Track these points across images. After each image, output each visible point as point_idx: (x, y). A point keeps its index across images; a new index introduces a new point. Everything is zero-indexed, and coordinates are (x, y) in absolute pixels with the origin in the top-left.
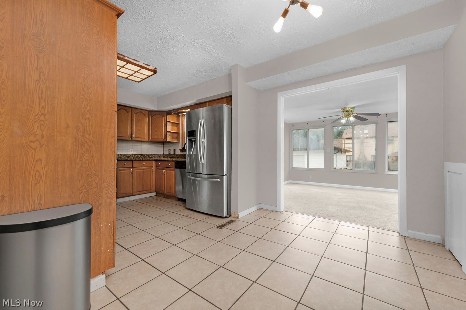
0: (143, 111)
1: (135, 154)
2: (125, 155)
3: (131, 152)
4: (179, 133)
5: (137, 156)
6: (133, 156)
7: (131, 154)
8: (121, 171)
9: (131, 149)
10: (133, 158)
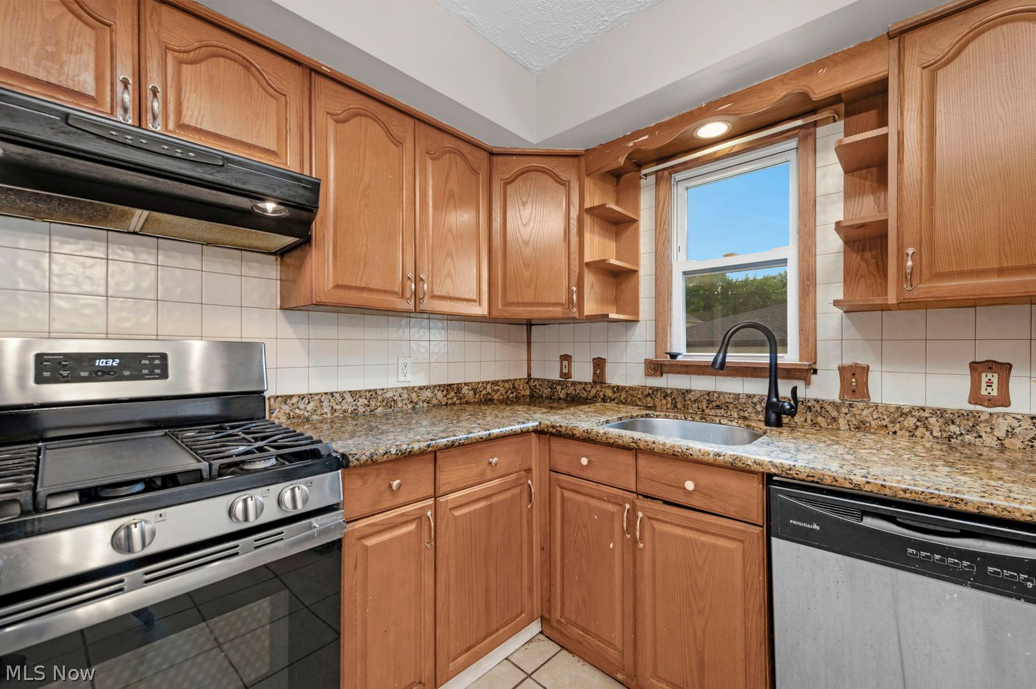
0: (466, 149)
1: (420, 388)
2: (373, 393)
3: (401, 378)
4: (634, 272)
5: (428, 394)
6: (414, 395)
7: (403, 388)
8: (369, 542)
9: (402, 361)
10: (414, 408)
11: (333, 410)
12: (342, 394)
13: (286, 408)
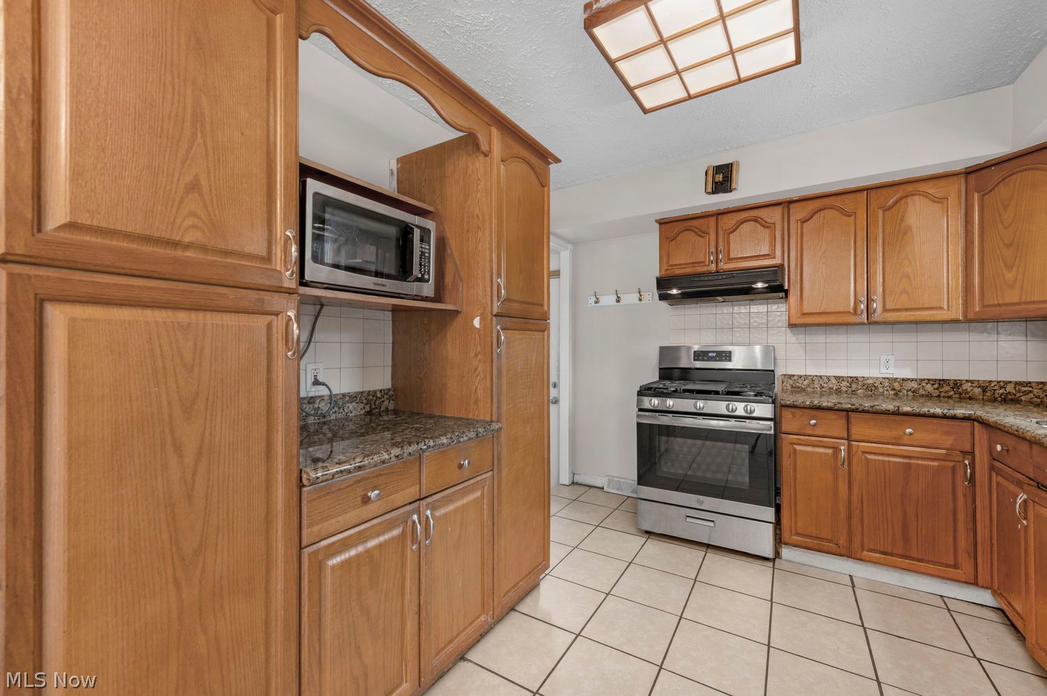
1: (903, 380)
2: (854, 380)
3: (883, 370)
5: (914, 385)
6: (896, 385)
7: (884, 378)
9: (883, 358)
10: (896, 394)
11: (822, 387)
12: (828, 378)
13: (791, 382)
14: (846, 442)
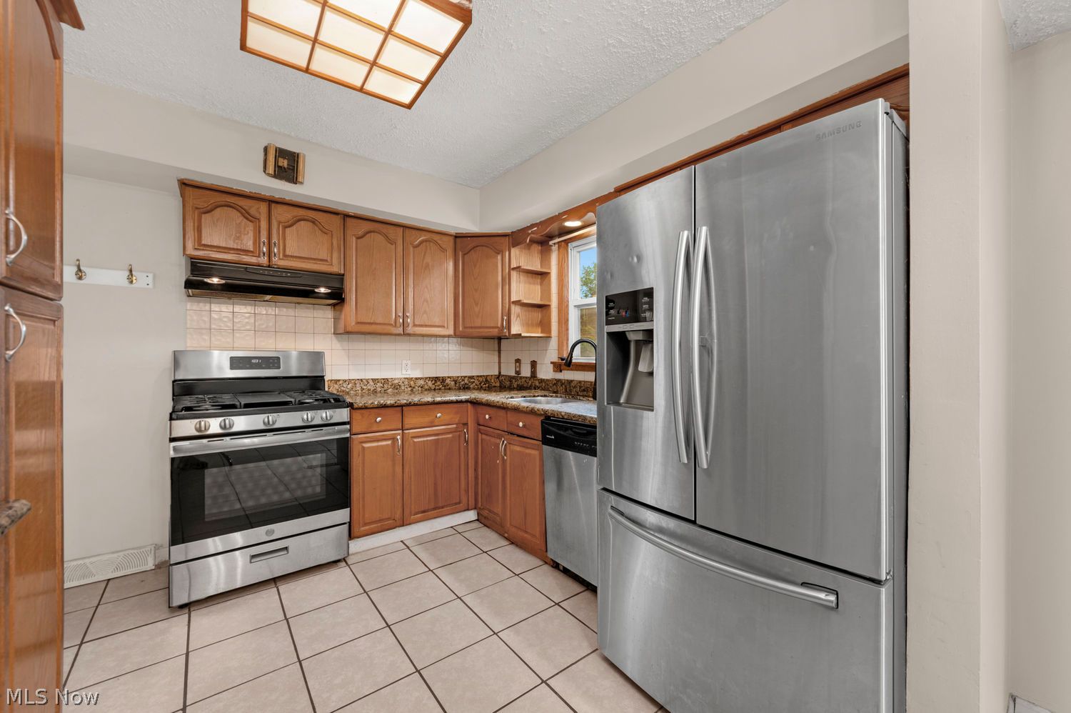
0: (436, 237)
1: (416, 379)
2: (386, 381)
3: (404, 372)
4: (549, 306)
5: (422, 382)
6: (412, 383)
7: (405, 378)
8: (366, 445)
9: (404, 362)
10: (412, 390)
11: (362, 389)
12: (367, 381)
13: (336, 386)
14: (400, 432)
